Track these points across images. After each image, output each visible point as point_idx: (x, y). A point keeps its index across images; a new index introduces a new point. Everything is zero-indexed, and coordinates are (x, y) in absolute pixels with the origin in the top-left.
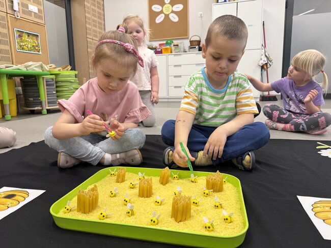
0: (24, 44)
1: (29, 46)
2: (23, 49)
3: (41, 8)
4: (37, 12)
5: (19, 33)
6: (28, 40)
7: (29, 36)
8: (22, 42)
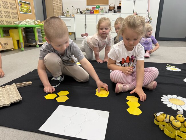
0: (23, 9)
1: (26, 10)
6: (25, 6)
7: (25, 4)
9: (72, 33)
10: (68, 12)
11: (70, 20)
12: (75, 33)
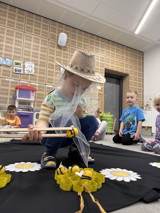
0: (92, 103)
1: (95, 104)
2: (91, 105)
3: (103, 87)
4: (101, 89)
5: (91, 99)
6: (94, 101)
7: (95, 100)
8: (92, 102)
9: (148, 127)
10: (147, 105)
11: (146, 113)
12: (151, 127)
